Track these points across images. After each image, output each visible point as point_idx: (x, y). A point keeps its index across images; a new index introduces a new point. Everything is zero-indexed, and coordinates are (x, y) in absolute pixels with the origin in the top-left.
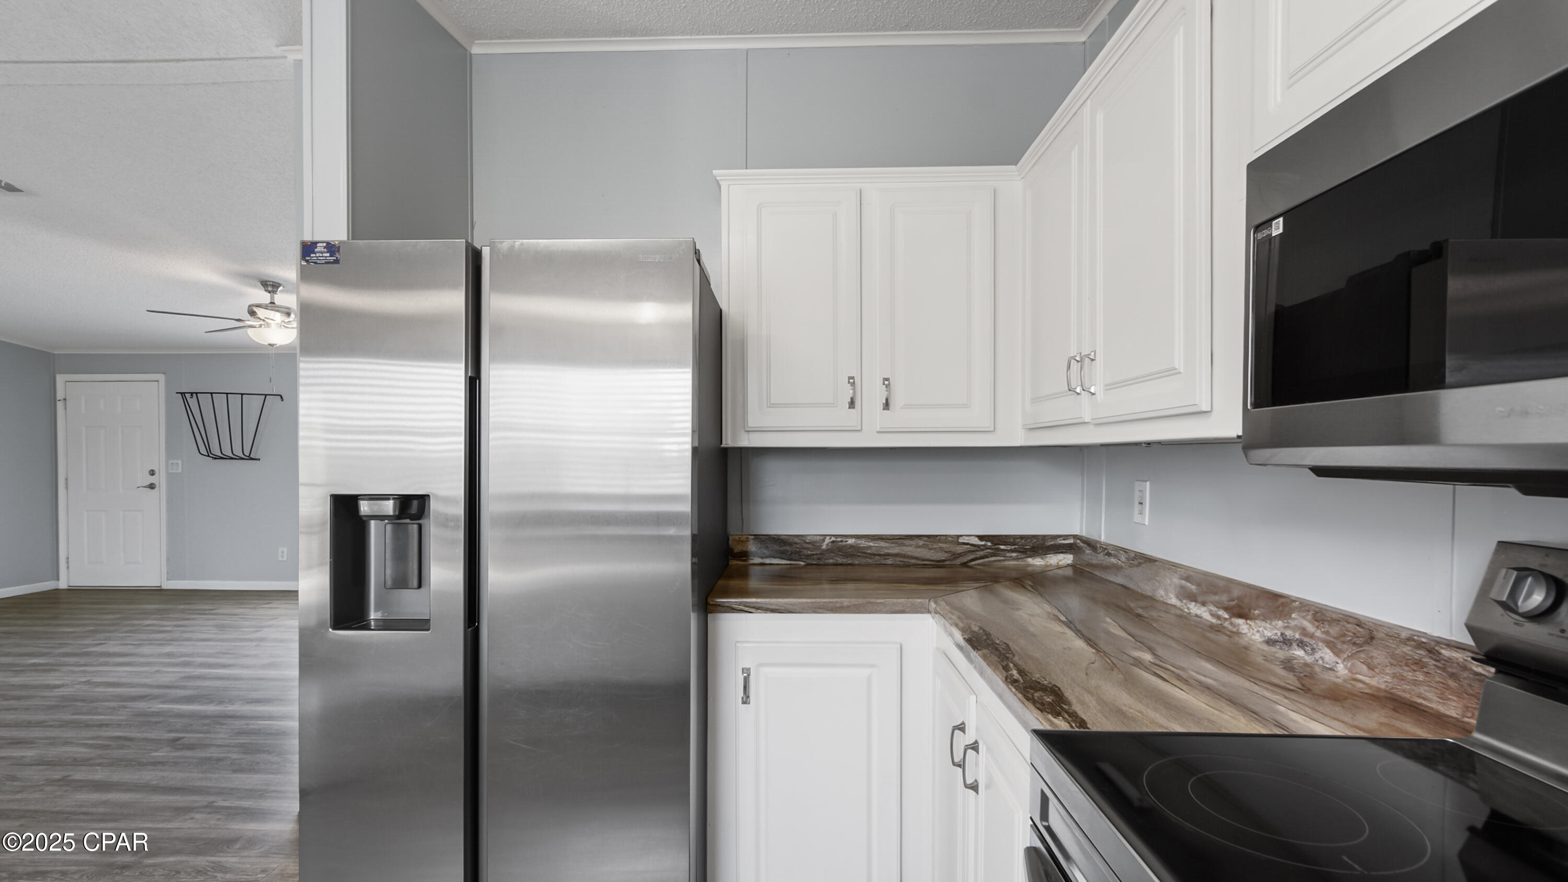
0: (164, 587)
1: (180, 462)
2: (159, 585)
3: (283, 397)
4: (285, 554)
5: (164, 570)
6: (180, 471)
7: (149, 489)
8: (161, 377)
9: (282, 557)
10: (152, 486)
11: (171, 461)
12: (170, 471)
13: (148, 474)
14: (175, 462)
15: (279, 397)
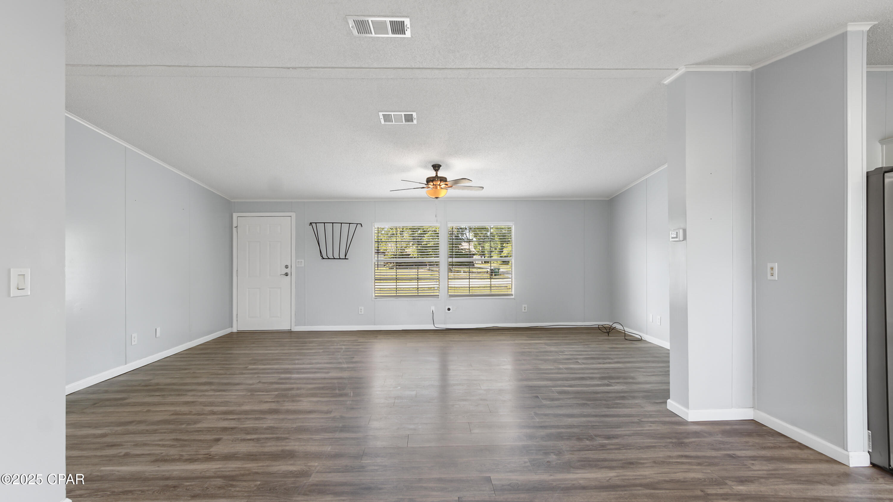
0: (293, 330)
1: (303, 261)
2: (290, 329)
3: (362, 225)
4: (363, 310)
5: (293, 319)
6: (303, 265)
7: (285, 276)
8: (293, 215)
9: (361, 312)
10: (287, 274)
11: (298, 260)
12: (297, 266)
13: (285, 268)
14: (300, 260)
15: (360, 225)
